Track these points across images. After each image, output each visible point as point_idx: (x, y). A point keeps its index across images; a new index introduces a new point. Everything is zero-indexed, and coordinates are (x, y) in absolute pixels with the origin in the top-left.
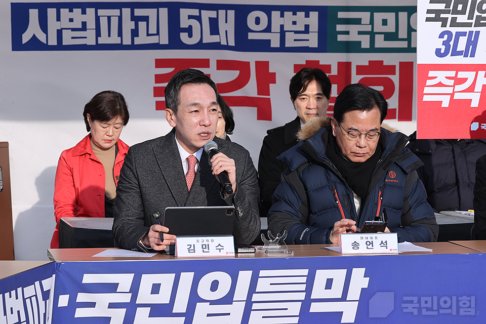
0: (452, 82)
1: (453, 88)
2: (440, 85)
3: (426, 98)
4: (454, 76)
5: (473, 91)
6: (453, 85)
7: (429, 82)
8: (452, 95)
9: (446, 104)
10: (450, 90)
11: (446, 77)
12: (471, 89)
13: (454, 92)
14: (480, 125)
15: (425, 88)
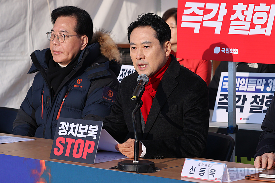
0: (201, 12)
1: (202, 16)
2: (193, 14)
3: (183, 25)
4: (204, 7)
5: (217, 21)
6: (202, 15)
7: (186, 12)
8: (202, 23)
9: (197, 31)
10: (200, 19)
11: (197, 8)
12: (215, 19)
13: (203, 21)
14: (221, 49)
15: (183, 16)
